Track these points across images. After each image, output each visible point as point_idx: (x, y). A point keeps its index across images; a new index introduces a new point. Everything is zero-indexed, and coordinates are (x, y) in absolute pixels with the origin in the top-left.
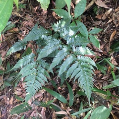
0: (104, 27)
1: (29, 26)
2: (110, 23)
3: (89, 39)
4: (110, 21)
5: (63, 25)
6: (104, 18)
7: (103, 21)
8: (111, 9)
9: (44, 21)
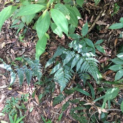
0: (108, 38)
1: (54, 49)
2: (111, 34)
3: (96, 48)
4: (110, 33)
5: (75, 43)
6: (105, 32)
7: (106, 34)
8: (108, 25)
9: (64, 44)
